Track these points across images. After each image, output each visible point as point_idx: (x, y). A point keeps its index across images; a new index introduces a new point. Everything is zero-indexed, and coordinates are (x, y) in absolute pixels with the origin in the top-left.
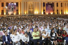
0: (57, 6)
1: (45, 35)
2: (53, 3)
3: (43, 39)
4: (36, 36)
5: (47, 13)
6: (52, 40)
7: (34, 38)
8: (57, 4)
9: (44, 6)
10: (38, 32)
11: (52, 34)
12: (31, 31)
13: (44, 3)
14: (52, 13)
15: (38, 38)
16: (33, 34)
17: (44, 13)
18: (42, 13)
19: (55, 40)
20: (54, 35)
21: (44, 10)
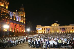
0: (67, 29)
1: (64, 42)
2: (65, 28)
3: (63, 43)
5: (62, 32)
6: (68, 44)
9: (61, 29)
12: (57, 40)
14: (64, 32)
16: (59, 41)
17: (61, 32)
19: (69, 44)
20: (69, 42)
21: (61, 31)
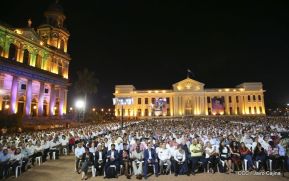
0: (230, 101)
1: (211, 151)
2: (223, 98)
3: (207, 156)
4: (196, 152)
5: (214, 114)
7: (193, 155)
8: (230, 98)
9: (209, 102)
10: (199, 145)
11: (221, 148)
13: (208, 98)
14: (222, 113)
15: (199, 154)
16: (192, 148)
17: (210, 113)
18: (207, 114)
19: (228, 159)
21: (209, 109)
